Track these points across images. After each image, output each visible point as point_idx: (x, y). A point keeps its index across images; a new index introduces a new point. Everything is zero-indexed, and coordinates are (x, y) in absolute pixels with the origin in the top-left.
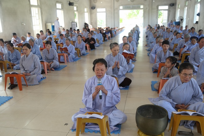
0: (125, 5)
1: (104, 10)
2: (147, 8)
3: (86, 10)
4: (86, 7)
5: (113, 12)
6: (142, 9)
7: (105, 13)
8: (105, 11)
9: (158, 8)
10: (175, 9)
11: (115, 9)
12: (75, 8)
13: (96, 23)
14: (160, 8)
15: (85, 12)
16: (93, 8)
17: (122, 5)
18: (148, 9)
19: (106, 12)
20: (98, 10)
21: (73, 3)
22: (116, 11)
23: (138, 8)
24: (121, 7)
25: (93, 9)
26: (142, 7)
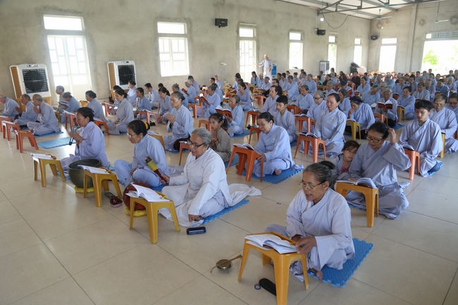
0: (437, 31)
1: (394, 40)
3: (357, 41)
4: (357, 37)
5: (411, 45)
7: (395, 47)
8: (396, 42)
11: (415, 38)
12: (332, 39)
13: (377, 65)
15: (357, 45)
16: (374, 37)
17: (430, 32)
19: (397, 44)
20: (384, 41)
21: (324, 31)
22: (416, 43)
24: (429, 36)
25: (374, 39)
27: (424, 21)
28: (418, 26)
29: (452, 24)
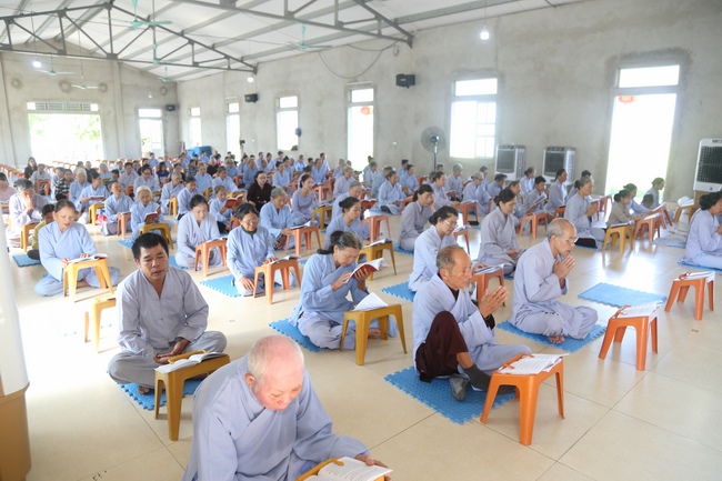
0: (43, 100)
2: (109, 112)
6: (95, 113)
9: (137, 113)
10: (178, 117)
11: (11, 108)
14: (142, 112)
17: (34, 100)
18: (112, 114)
22: (15, 116)
23: (84, 109)
24: (31, 106)
26: (94, 107)
27: (18, 81)
28: (11, 90)
29: (63, 91)
